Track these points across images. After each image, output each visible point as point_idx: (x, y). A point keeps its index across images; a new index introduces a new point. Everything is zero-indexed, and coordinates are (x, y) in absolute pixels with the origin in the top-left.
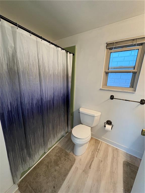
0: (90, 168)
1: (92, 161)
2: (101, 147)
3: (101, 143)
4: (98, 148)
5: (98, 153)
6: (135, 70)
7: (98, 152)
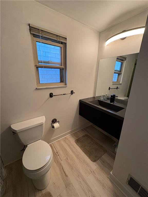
0: (67, 176)
1: (63, 169)
2: (56, 149)
3: (53, 145)
4: (55, 152)
5: (60, 156)
6: (63, 67)
7: (58, 155)
